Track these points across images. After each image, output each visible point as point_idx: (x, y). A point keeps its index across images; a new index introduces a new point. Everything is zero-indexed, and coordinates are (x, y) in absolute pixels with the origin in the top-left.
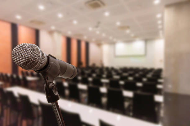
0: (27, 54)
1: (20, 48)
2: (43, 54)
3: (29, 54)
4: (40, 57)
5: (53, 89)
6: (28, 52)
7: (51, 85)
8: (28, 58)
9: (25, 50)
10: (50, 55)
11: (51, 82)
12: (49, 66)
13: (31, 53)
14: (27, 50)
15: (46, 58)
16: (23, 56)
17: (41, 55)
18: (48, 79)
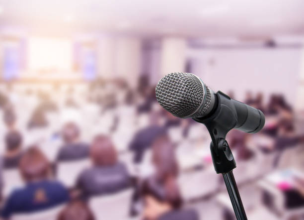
0: (182, 90)
1: (169, 80)
2: (208, 91)
3: (185, 91)
4: (203, 96)
5: (225, 151)
6: (183, 88)
7: (221, 143)
8: (182, 97)
9: (179, 83)
10: (219, 92)
11: (221, 139)
12: (218, 110)
13: (188, 90)
14: (181, 84)
15: (213, 97)
16: (174, 94)
17: (204, 93)
18: (216, 133)
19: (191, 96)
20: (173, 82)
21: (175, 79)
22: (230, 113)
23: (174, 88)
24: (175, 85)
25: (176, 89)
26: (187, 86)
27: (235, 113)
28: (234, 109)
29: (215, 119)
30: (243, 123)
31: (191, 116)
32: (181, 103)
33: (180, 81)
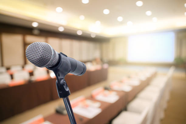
19: (45, 55)
20: (36, 47)
21: (36, 46)
22: (67, 64)
23: (36, 51)
24: (36, 49)
25: (37, 51)
26: (43, 50)
27: (70, 64)
28: (69, 62)
29: (58, 68)
30: (74, 70)
31: (45, 66)
32: (40, 59)
33: (39, 47)
